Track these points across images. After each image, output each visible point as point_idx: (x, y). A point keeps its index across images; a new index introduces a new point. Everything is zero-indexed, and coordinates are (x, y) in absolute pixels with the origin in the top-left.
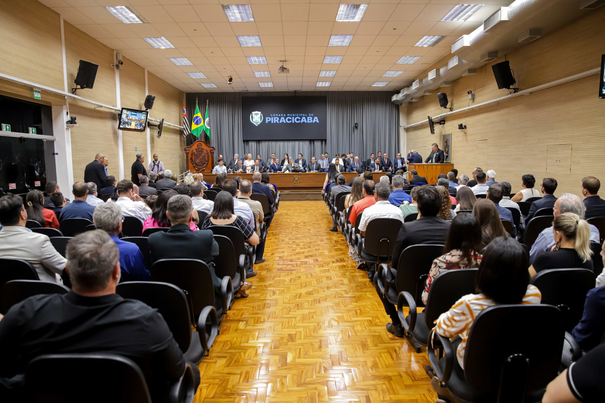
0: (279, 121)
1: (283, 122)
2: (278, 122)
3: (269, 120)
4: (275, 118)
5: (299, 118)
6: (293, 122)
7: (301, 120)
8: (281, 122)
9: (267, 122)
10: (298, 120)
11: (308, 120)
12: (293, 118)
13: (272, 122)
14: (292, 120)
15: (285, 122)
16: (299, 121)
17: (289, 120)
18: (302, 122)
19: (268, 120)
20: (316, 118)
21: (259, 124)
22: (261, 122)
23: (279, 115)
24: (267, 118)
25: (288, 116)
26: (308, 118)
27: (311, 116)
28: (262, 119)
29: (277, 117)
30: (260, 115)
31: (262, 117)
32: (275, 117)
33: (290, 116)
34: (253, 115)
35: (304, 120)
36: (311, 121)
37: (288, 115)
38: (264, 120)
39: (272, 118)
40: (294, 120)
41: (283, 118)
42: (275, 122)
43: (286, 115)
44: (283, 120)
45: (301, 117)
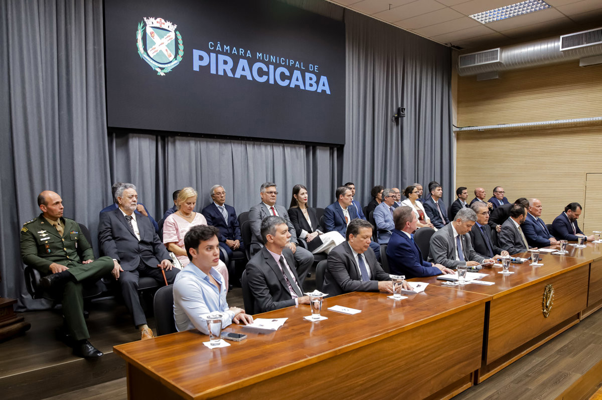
0: (234, 70)
1: (243, 77)
2: (230, 74)
3: (205, 63)
4: (222, 58)
5: (287, 73)
6: (272, 82)
7: (290, 78)
8: (238, 76)
9: (196, 68)
10: (283, 77)
11: (308, 82)
12: (272, 67)
13: (213, 71)
14: (267, 74)
15: (249, 78)
16: (286, 82)
17: (261, 72)
18: (292, 86)
19: (200, 59)
20: (324, 79)
21: (169, 68)
22: (175, 63)
23: (234, 51)
24: (196, 53)
25: (259, 61)
26: (308, 75)
27: (313, 72)
28: (181, 53)
29: (226, 54)
30: (172, 35)
31: (181, 47)
32: (223, 53)
33: (263, 61)
34: (149, 30)
35: (296, 80)
36: (313, 89)
37: (259, 55)
38: (188, 59)
39: (213, 55)
40: (274, 76)
41: (243, 63)
42: (221, 73)
43: (254, 55)
44: (244, 70)
45: (291, 69)
